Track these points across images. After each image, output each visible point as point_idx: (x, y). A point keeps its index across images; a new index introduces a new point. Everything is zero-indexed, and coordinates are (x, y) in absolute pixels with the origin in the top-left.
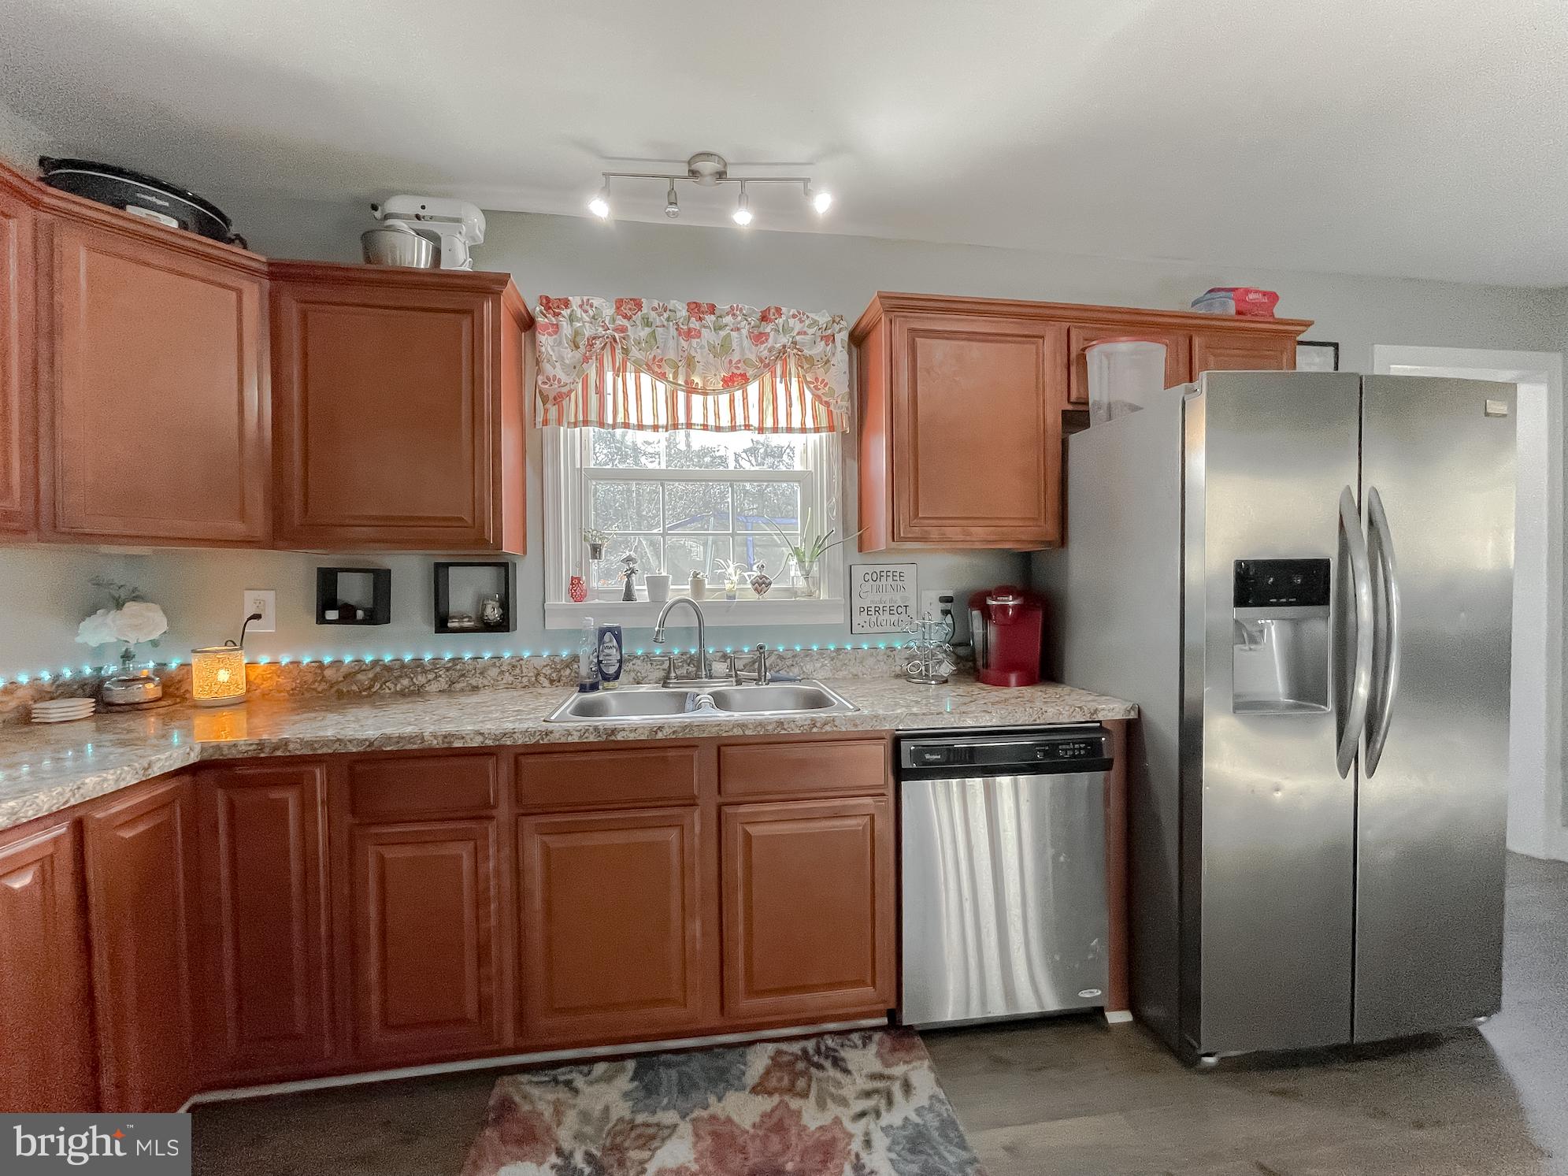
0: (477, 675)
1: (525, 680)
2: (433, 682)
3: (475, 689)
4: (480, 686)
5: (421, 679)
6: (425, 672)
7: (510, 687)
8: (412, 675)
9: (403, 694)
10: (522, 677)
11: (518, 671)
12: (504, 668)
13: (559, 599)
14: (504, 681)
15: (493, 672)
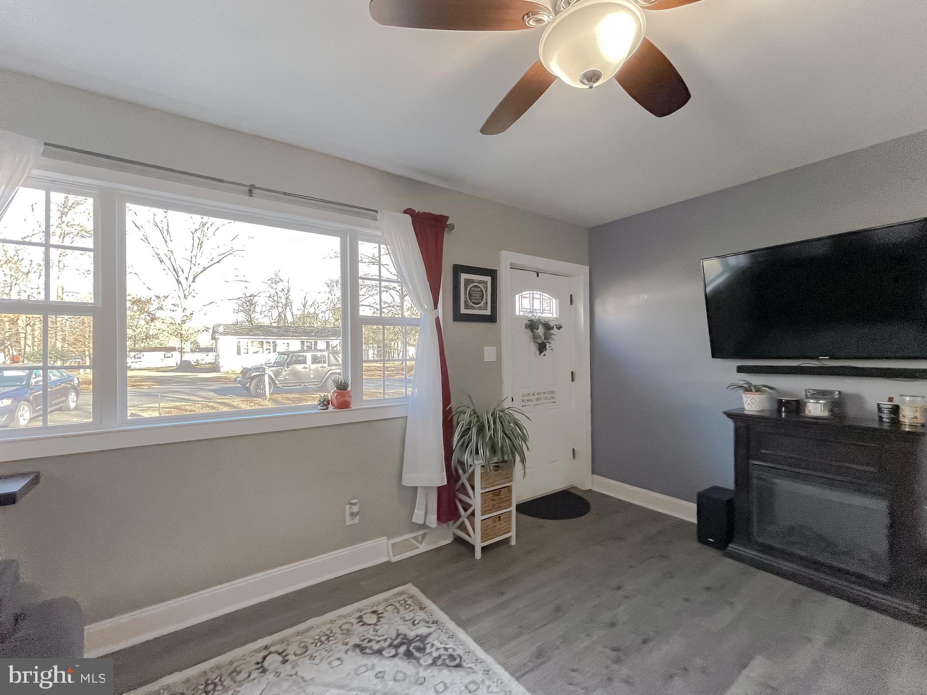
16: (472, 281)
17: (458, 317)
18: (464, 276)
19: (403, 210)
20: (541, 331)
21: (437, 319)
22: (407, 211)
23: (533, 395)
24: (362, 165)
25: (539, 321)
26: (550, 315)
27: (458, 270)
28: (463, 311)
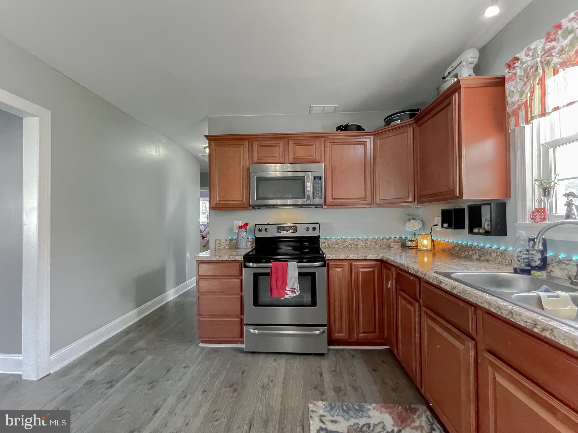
0: (489, 255)
1: (507, 261)
2: (474, 255)
3: (488, 261)
4: (489, 260)
5: (471, 253)
6: (472, 250)
7: (500, 263)
8: (469, 251)
9: (465, 257)
10: (506, 260)
11: (503, 256)
12: (498, 254)
13: (524, 221)
14: (498, 260)
15: (494, 255)
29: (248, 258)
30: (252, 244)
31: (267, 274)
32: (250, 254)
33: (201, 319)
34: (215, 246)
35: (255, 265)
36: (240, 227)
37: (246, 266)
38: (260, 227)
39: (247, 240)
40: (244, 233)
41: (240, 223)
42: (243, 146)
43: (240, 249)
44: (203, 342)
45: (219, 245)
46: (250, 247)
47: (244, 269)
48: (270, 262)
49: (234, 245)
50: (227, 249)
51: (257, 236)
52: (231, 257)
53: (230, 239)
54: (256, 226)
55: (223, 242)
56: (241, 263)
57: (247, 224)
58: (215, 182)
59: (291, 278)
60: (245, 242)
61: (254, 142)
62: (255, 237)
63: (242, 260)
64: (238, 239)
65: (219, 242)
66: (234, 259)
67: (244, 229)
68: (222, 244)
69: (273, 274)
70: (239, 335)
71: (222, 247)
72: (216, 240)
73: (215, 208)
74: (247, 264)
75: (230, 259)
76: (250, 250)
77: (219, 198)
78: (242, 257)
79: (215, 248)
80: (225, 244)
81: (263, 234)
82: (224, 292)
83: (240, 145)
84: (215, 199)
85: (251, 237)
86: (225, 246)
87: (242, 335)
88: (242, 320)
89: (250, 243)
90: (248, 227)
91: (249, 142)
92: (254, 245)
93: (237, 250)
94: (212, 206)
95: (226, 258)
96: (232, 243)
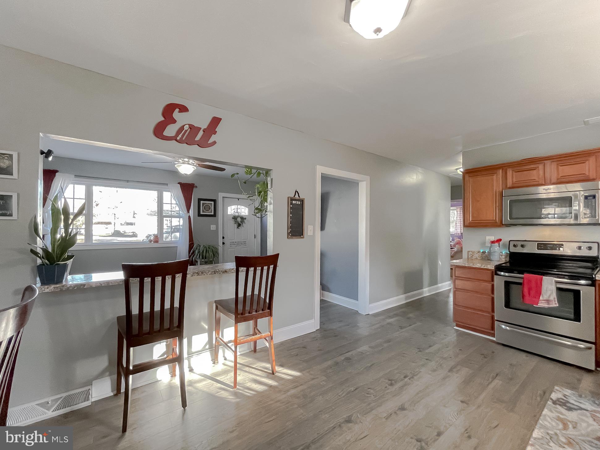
16: (206, 203)
17: (200, 215)
18: (202, 202)
19: (177, 183)
20: (239, 219)
21: (189, 217)
22: (178, 183)
23: (236, 242)
24: (162, 170)
25: (238, 216)
26: (245, 214)
27: (200, 200)
28: (202, 213)
29: (499, 268)
30: (506, 257)
31: (520, 284)
32: (503, 265)
33: (456, 307)
34: (468, 256)
35: (507, 274)
36: (493, 242)
37: (497, 274)
38: (515, 243)
39: (501, 253)
40: (496, 247)
41: (493, 238)
42: (496, 174)
43: (493, 261)
44: (457, 326)
45: (471, 256)
46: (504, 260)
47: (495, 277)
48: (523, 274)
49: (486, 257)
50: (479, 259)
51: (511, 251)
52: (483, 265)
53: (483, 252)
54: (511, 242)
55: (475, 254)
56: (493, 272)
57: (500, 240)
58: (469, 206)
59: (546, 290)
60: (498, 256)
61: (508, 169)
62: (509, 251)
63: (494, 269)
64: (490, 252)
65: (472, 253)
66: (485, 267)
67: (497, 244)
68: (474, 255)
69: (525, 283)
70: (490, 328)
71: (474, 257)
72: (468, 252)
73: (468, 225)
74: (499, 273)
75: (482, 267)
76: (503, 262)
77: (472, 218)
78: (494, 267)
79: (468, 258)
80: (477, 255)
81: (519, 250)
82: (476, 292)
83: (493, 174)
84: (469, 220)
85: (505, 252)
86: (477, 257)
87: (493, 328)
88: (493, 317)
89: (503, 257)
90: (501, 243)
91: (502, 170)
92: (508, 259)
93: (489, 261)
94: (466, 225)
95: (478, 265)
96: (484, 255)
